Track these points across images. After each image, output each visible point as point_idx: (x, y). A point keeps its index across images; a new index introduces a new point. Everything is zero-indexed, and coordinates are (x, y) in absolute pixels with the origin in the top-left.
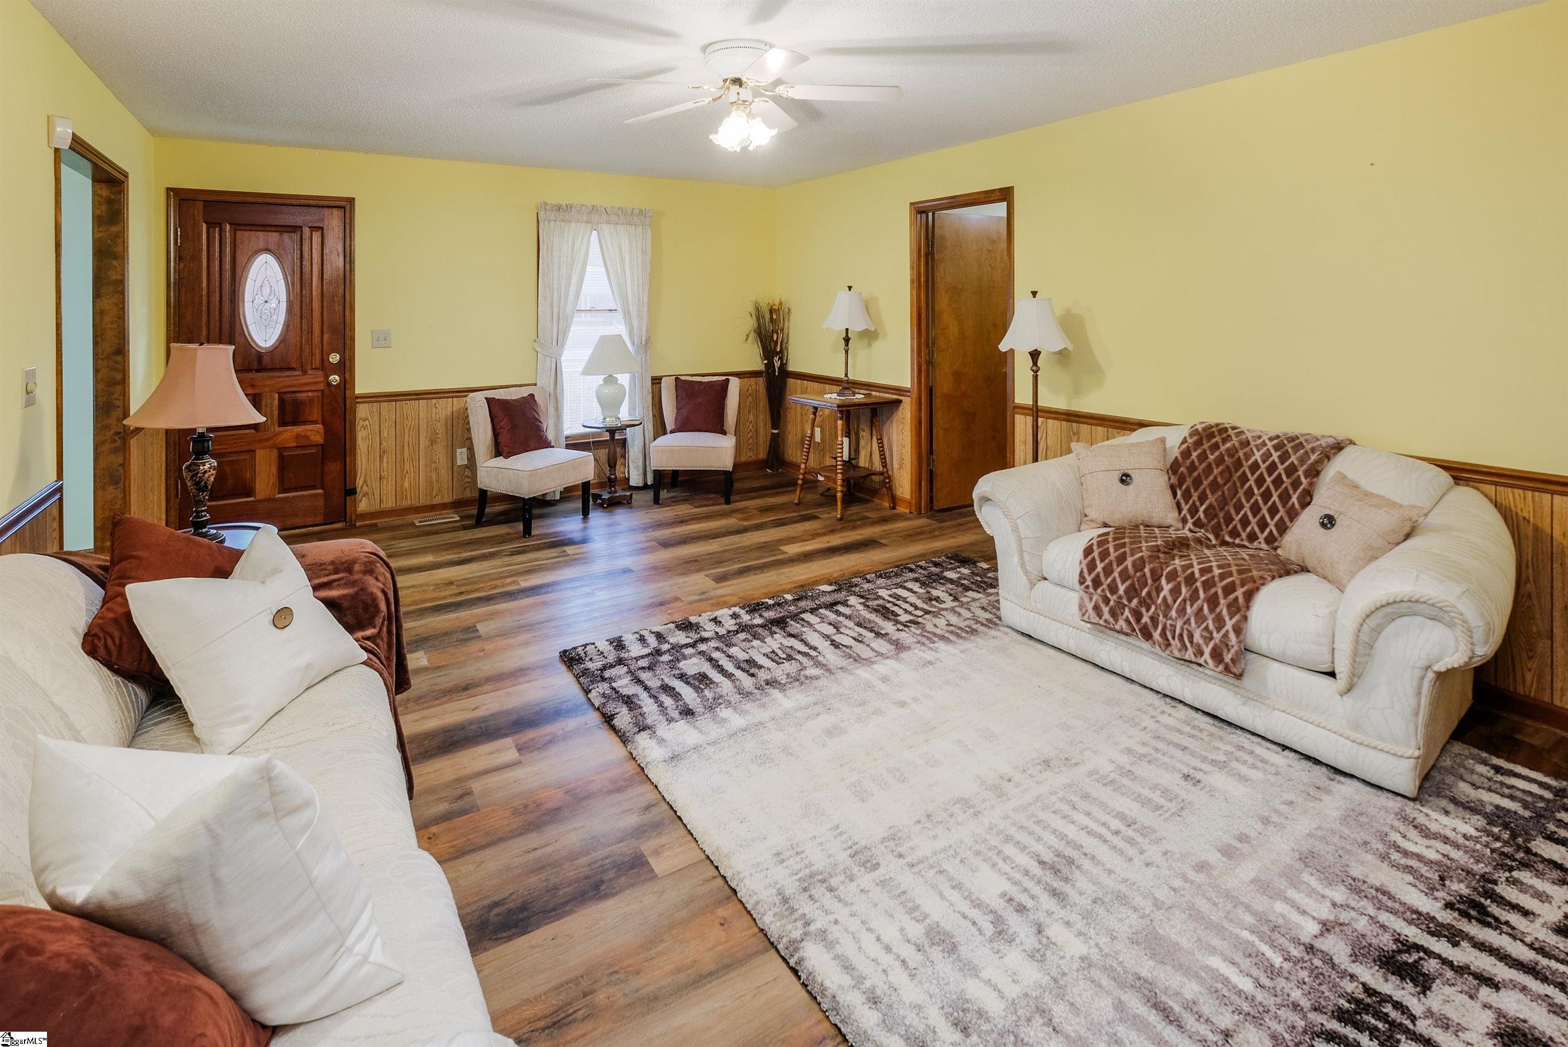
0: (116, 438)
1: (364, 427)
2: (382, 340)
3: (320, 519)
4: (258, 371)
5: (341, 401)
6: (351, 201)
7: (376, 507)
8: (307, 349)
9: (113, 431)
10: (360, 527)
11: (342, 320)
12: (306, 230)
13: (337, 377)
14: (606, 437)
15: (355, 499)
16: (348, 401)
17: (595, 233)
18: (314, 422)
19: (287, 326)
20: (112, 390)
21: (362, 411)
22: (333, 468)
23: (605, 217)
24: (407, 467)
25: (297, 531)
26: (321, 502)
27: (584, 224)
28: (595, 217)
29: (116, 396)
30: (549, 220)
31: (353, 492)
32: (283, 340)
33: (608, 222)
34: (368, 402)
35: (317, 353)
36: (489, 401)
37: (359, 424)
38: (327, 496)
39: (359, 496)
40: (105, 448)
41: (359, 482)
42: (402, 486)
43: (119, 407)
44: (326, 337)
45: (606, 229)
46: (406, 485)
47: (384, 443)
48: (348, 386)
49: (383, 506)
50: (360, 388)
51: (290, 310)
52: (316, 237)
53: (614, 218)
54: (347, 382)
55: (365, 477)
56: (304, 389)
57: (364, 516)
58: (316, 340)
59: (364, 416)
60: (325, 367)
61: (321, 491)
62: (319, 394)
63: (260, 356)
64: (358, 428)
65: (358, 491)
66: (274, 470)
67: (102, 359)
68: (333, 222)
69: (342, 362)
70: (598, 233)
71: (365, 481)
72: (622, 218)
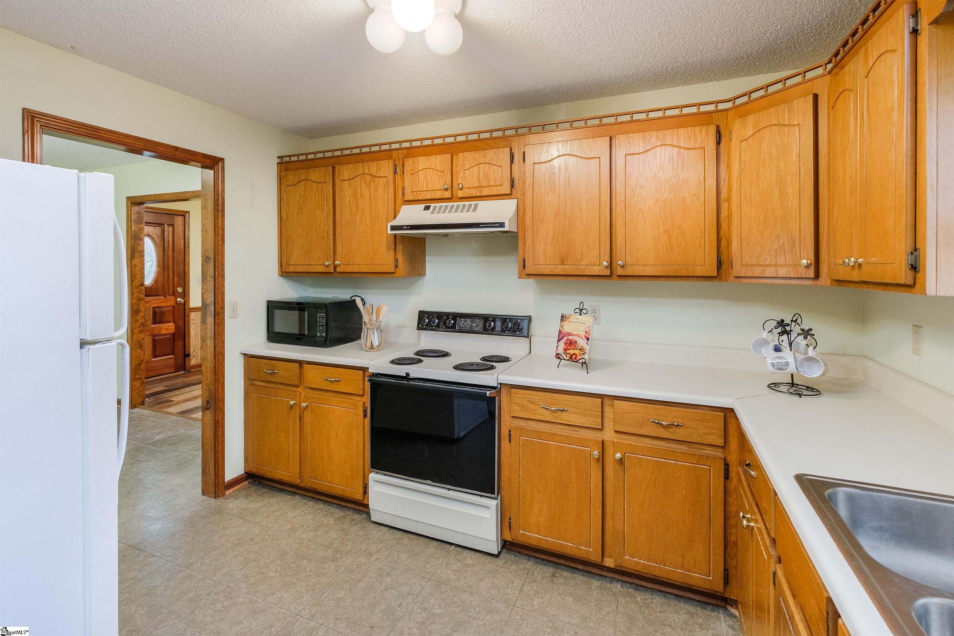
0: (141, 326)
1: (194, 324)
3: (173, 370)
5: (182, 311)
6: (188, 213)
7: (200, 362)
8: (166, 286)
9: (139, 323)
11: (183, 271)
12: (166, 226)
13: (181, 299)
15: (190, 359)
16: (186, 311)
18: (169, 322)
19: (158, 273)
20: (139, 303)
21: (193, 315)
22: (179, 344)
25: (162, 377)
26: (173, 362)
29: (141, 306)
31: (188, 355)
32: (156, 281)
34: (196, 311)
35: (171, 287)
37: (192, 322)
38: (176, 359)
39: (191, 357)
40: (136, 331)
41: (191, 350)
43: (142, 311)
44: (176, 279)
48: (186, 304)
50: (192, 304)
51: (159, 266)
52: (171, 228)
54: (186, 301)
55: (194, 348)
56: (165, 305)
57: (194, 367)
58: (171, 281)
59: (193, 318)
60: (175, 294)
61: (172, 356)
62: (172, 308)
63: (147, 288)
64: (191, 324)
65: (191, 355)
66: (151, 346)
67: (135, 288)
68: (179, 221)
69: (183, 292)
71: (194, 350)
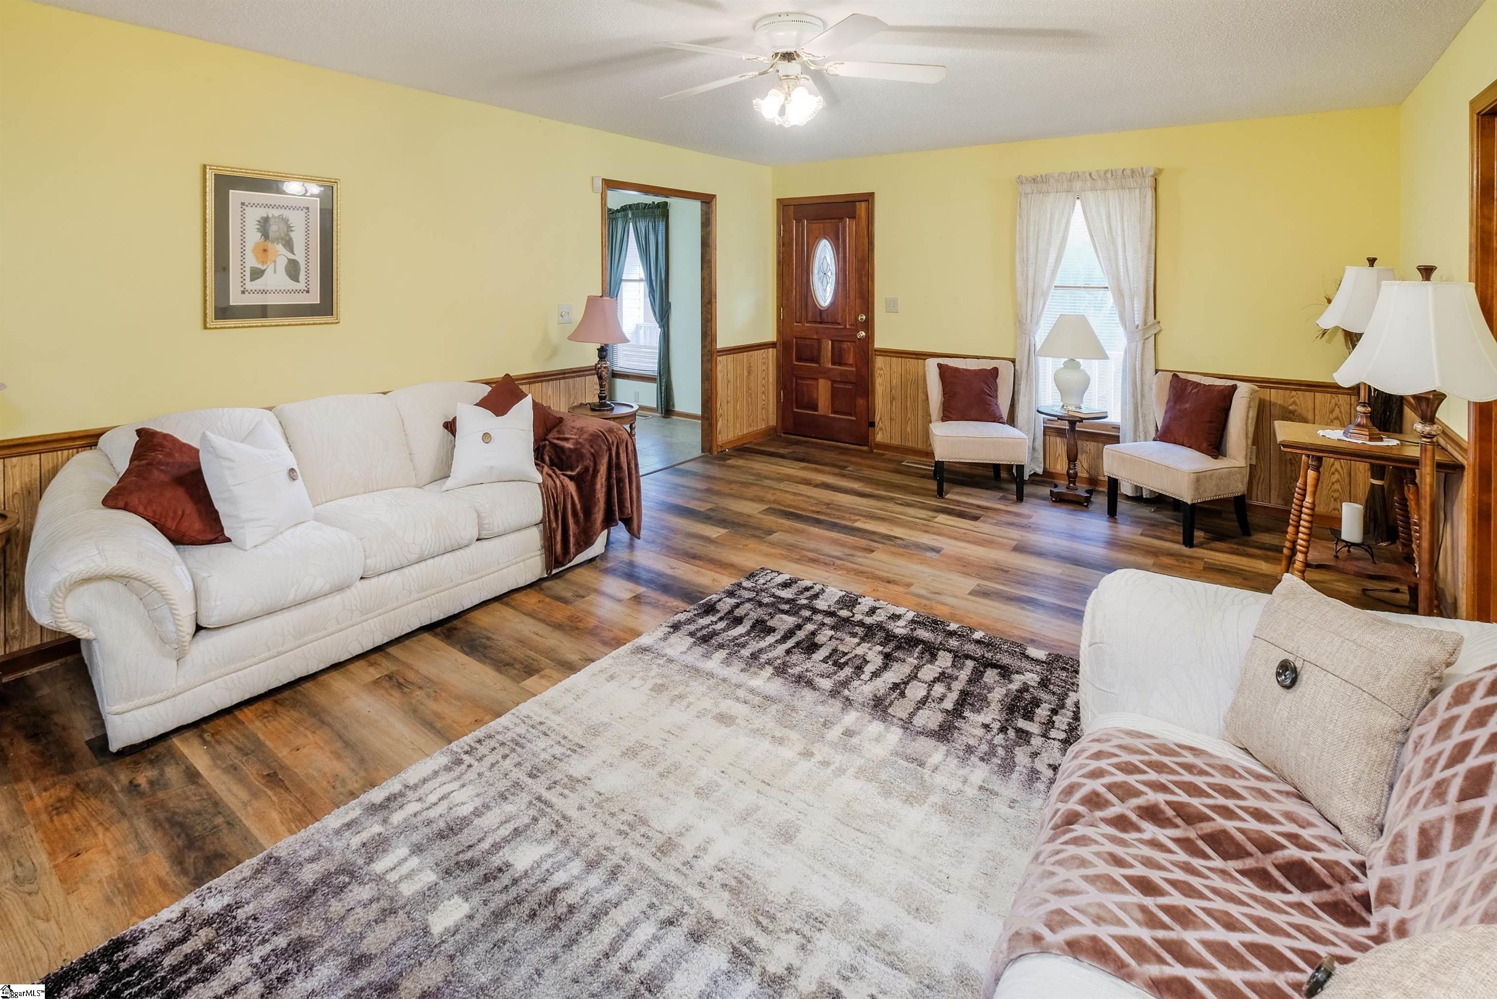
1: (880, 375)
2: (892, 306)
3: (853, 439)
4: (821, 323)
5: (866, 352)
6: (872, 195)
7: (887, 441)
8: (846, 310)
10: (876, 453)
11: (867, 289)
13: (864, 334)
14: (1066, 425)
15: (874, 431)
16: (870, 353)
17: (1078, 202)
18: (851, 365)
19: (836, 293)
21: (879, 361)
22: (861, 402)
23: (1089, 183)
24: (909, 415)
26: (854, 427)
27: (1064, 194)
28: (1078, 185)
30: (1026, 194)
31: (872, 424)
32: (833, 303)
33: (1093, 189)
34: (882, 356)
35: (852, 313)
36: (940, 366)
37: (877, 372)
38: (856, 423)
39: (877, 429)
41: (877, 418)
42: (906, 431)
43: (712, 333)
44: (858, 301)
45: (1090, 196)
46: (909, 430)
47: (893, 391)
48: (870, 341)
49: (893, 442)
50: (879, 344)
51: (837, 280)
53: (1100, 183)
54: (870, 338)
55: (881, 415)
56: (845, 339)
57: (880, 446)
58: (852, 303)
59: (880, 366)
60: (857, 325)
61: (852, 418)
62: (853, 344)
63: (821, 312)
64: (876, 375)
65: (876, 425)
66: (829, 395)
68: (862, 213)
69: (867, 320)
70: (1082, 203)
71: (881, 419)
72: (1111, 182)
